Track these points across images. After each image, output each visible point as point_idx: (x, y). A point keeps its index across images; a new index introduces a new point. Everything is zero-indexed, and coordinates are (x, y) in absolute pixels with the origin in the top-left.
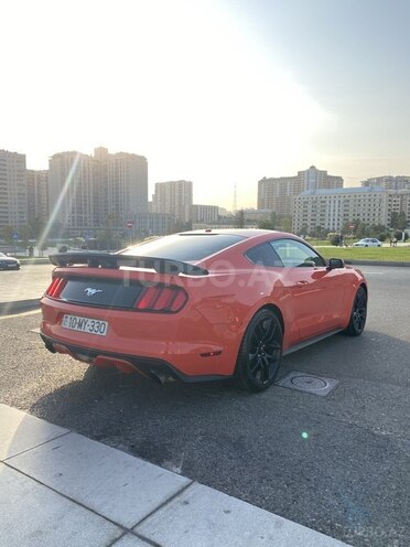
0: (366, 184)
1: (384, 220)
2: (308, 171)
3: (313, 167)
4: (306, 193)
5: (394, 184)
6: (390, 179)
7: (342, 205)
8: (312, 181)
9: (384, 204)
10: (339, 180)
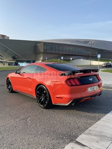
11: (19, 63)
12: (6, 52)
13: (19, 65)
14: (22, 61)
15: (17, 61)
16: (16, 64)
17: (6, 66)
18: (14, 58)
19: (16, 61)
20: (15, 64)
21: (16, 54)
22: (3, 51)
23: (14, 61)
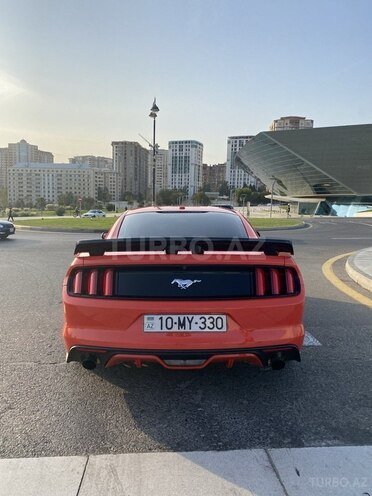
0: (74, 161)
1: (93, 194)
2: (18, 144)
3: (23, 141)
4: (20, 166)
5: (96, 163)
6: (92, 159)
7: (55, 180)
8: (23, 154)
9: (92, 180)
10: (50, 156)
11: (334, 207)
12: (294, 171)
13: (334, 213)
14: (346, 200)
15: (327, 198)
16: (326, 209)
17: (295, 214)
18: (319, 189)
19: (324, 200)
20: (319, 209)
21: (326, 176)
22: (286, 167)
23: (319, 201)
